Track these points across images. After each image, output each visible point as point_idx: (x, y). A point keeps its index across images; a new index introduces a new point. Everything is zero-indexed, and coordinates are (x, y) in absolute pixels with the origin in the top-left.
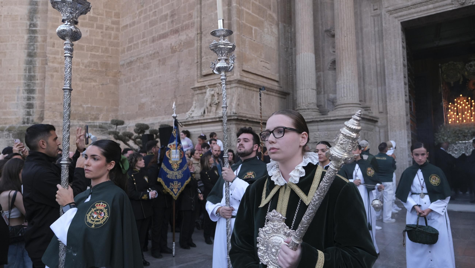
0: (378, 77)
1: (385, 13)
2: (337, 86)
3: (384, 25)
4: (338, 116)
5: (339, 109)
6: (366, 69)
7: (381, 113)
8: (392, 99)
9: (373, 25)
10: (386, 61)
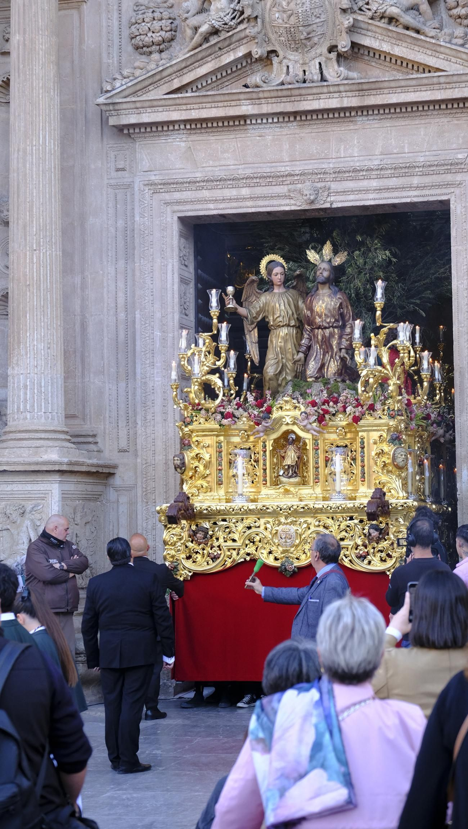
0: (119, 356)
1: (142, 187)
2: (10, 379)
3: (137, 218)
4: (8, 464)
5: (11, 444)
6: (91, 330)
7: (121, 451)
8: (149, 417)
9: (111, 211)
10: (138, 316)
